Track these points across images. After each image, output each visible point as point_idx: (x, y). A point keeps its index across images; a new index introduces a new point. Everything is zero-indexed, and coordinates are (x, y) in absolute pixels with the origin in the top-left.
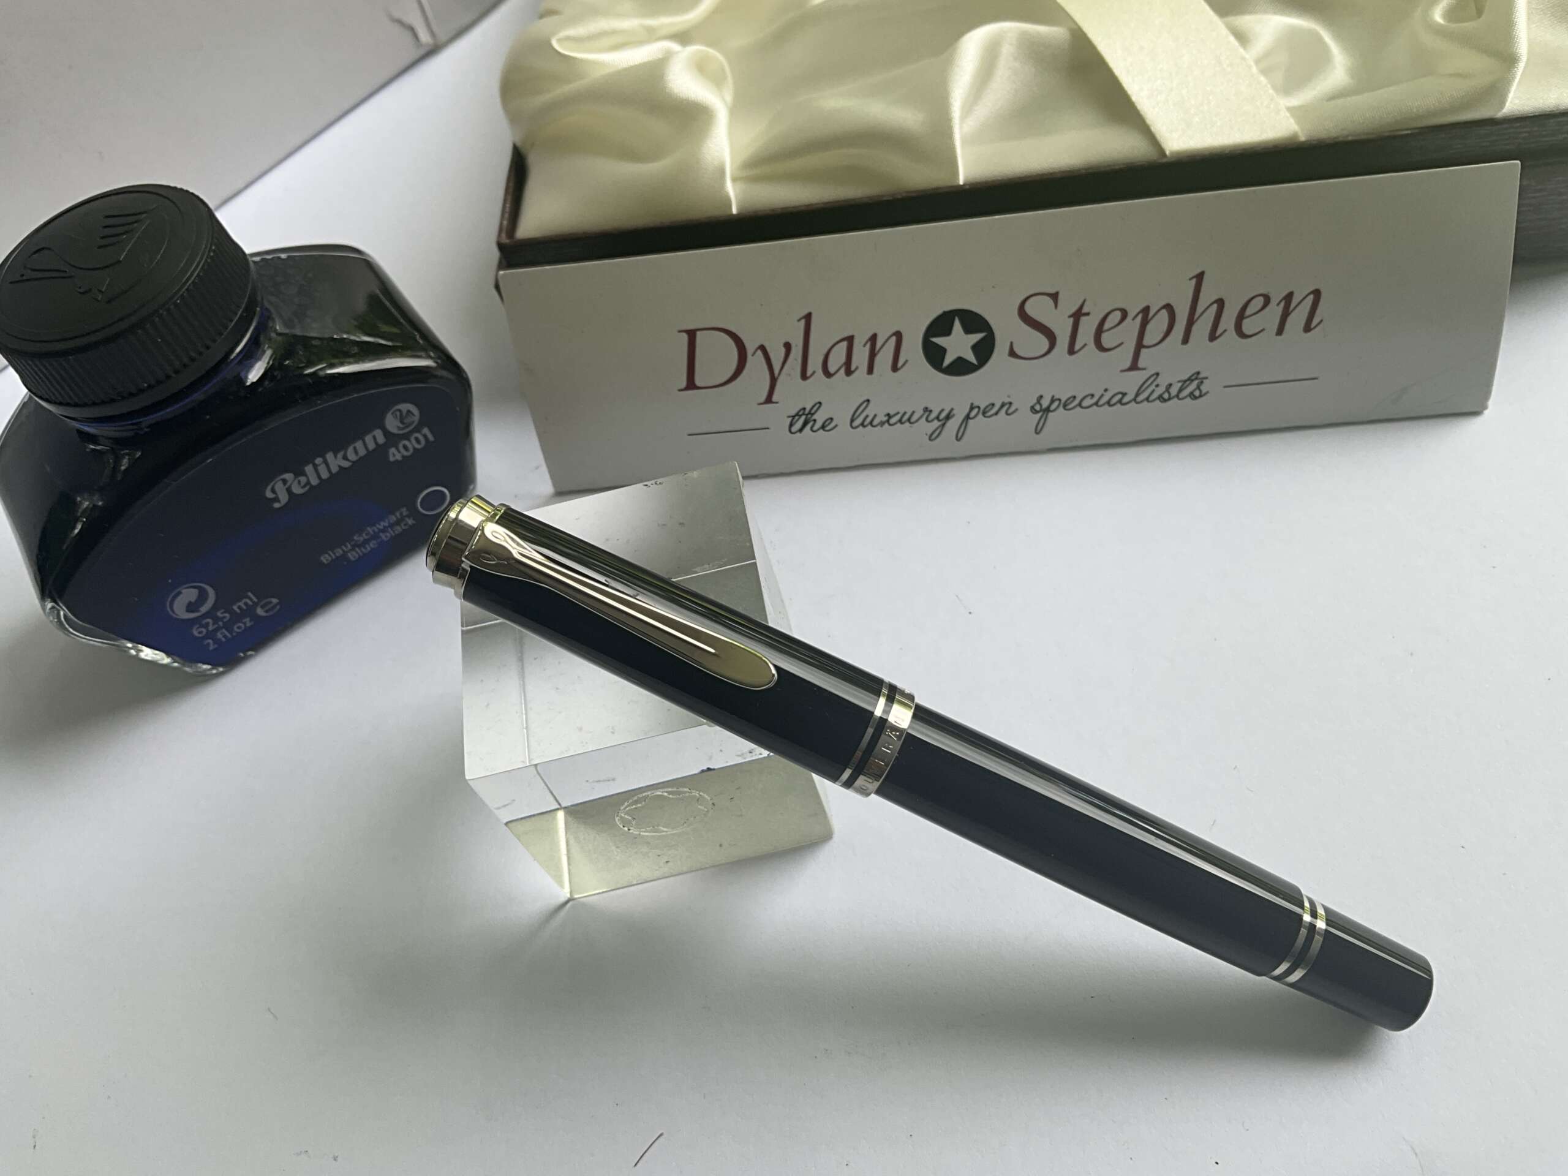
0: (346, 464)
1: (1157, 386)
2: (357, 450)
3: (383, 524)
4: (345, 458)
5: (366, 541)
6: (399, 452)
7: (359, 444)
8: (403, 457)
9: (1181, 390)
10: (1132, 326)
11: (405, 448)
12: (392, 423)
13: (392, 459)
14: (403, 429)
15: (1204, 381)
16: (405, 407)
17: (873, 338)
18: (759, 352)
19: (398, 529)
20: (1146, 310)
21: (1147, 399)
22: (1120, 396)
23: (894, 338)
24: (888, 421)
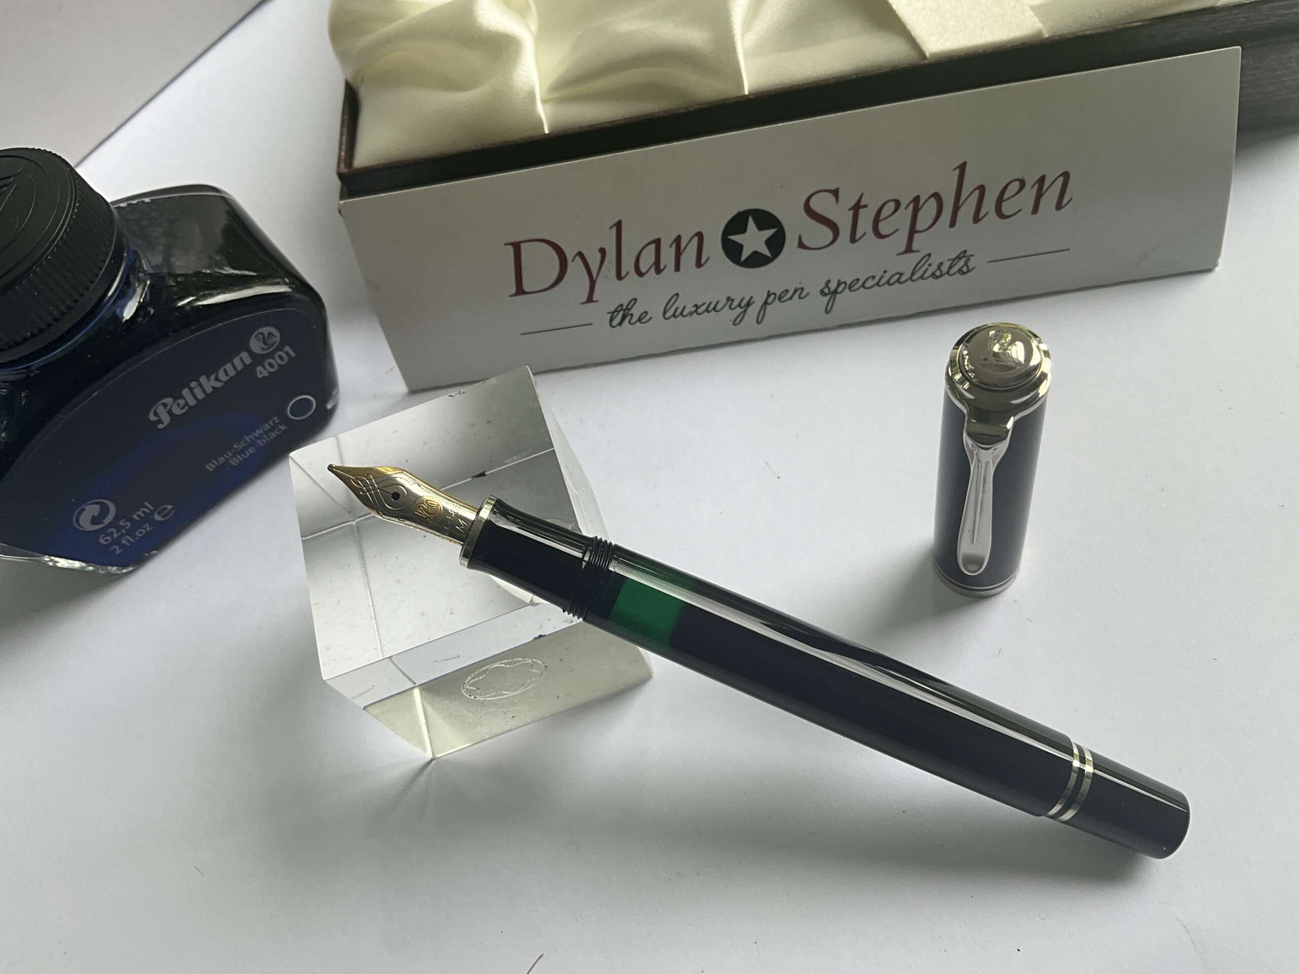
0: (219, 385)
1: (930, 265)
2: (225, 373)
3: (258, 432)
4: (217, 379)
5: (245, 449)
6: (265, 369)
7: (228, 367)
8: (270, 373)
9: (950, 268)
10: (905, 214)
11: (271, 365)
12: (256, 345)
13: (259, 376)
14: (267, 349)
15: (971, 258)
16: (266, 330)
17: (678, 240)
18: (578, 258)
19: (273, 435)
20: (916, 199)
21: (922, 277)
22: (897, 276)
23: (696, 239)
24: (696, 311)
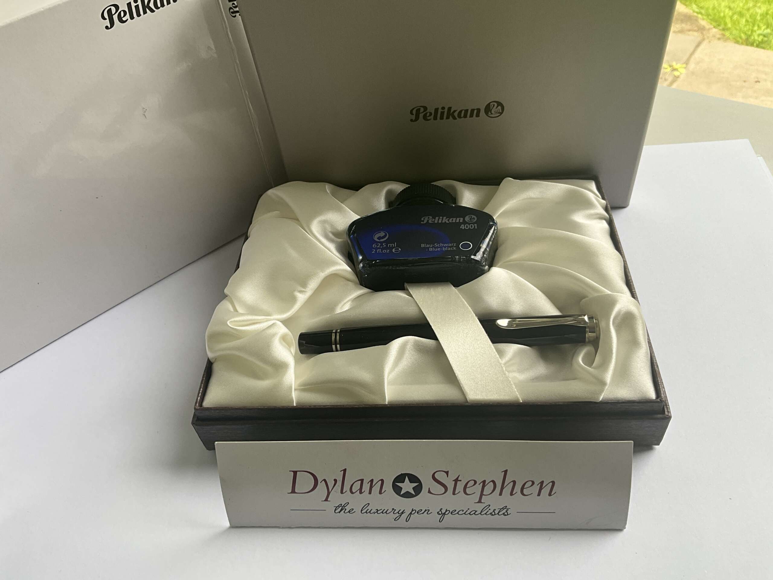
0: (447, 222)
4: (448, 220)
5: (438, 247)
6: (464, 227)
8: (465, 228)
11: (467, 227)
12: (467, 219)
13: (461, 228)
